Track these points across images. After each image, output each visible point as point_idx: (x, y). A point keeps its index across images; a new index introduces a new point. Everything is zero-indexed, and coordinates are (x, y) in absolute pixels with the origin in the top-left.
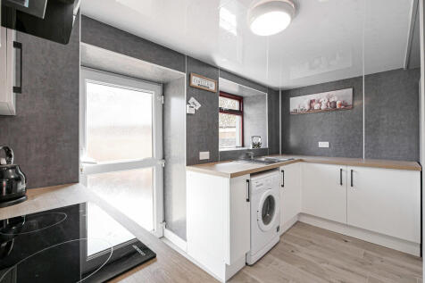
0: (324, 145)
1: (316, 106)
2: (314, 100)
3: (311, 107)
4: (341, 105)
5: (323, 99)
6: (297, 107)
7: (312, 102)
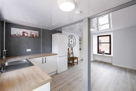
0: (29, 50)
1: (26, 35)
2: (25, 32)
3: (23, 35)
4: (35, 36)
5: (29, 33)
6: (16, 33)
7: (24, 32)
